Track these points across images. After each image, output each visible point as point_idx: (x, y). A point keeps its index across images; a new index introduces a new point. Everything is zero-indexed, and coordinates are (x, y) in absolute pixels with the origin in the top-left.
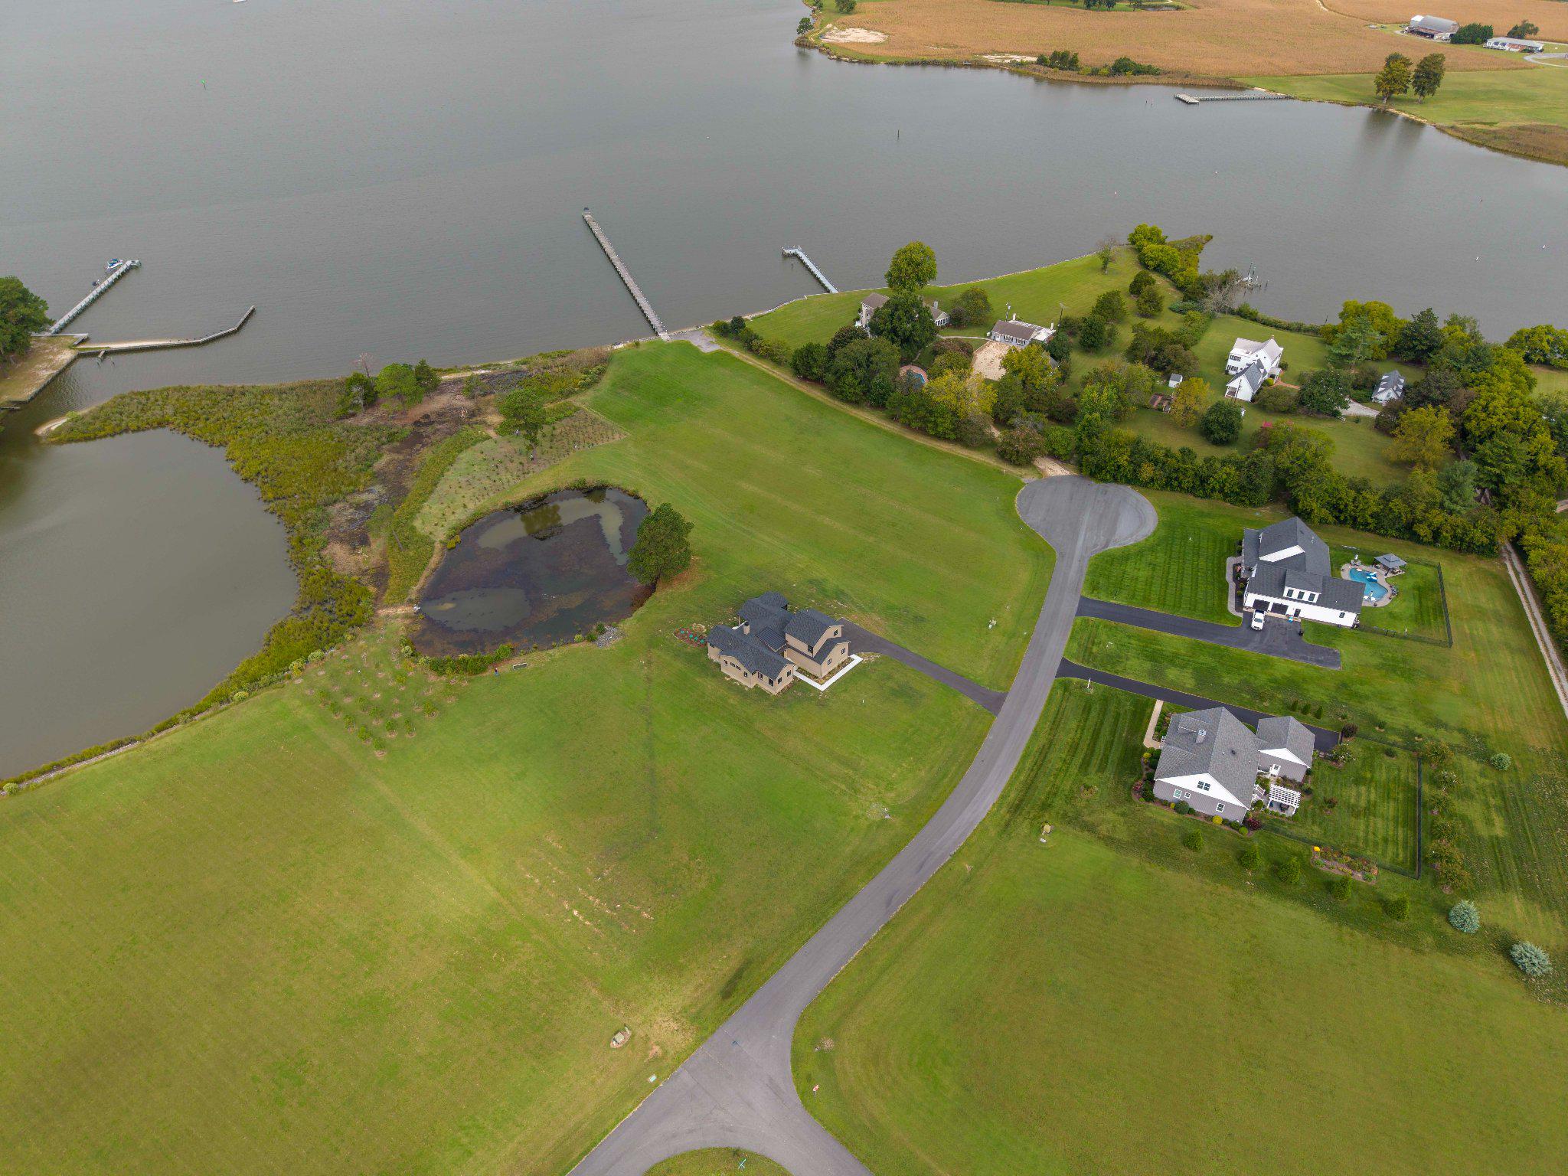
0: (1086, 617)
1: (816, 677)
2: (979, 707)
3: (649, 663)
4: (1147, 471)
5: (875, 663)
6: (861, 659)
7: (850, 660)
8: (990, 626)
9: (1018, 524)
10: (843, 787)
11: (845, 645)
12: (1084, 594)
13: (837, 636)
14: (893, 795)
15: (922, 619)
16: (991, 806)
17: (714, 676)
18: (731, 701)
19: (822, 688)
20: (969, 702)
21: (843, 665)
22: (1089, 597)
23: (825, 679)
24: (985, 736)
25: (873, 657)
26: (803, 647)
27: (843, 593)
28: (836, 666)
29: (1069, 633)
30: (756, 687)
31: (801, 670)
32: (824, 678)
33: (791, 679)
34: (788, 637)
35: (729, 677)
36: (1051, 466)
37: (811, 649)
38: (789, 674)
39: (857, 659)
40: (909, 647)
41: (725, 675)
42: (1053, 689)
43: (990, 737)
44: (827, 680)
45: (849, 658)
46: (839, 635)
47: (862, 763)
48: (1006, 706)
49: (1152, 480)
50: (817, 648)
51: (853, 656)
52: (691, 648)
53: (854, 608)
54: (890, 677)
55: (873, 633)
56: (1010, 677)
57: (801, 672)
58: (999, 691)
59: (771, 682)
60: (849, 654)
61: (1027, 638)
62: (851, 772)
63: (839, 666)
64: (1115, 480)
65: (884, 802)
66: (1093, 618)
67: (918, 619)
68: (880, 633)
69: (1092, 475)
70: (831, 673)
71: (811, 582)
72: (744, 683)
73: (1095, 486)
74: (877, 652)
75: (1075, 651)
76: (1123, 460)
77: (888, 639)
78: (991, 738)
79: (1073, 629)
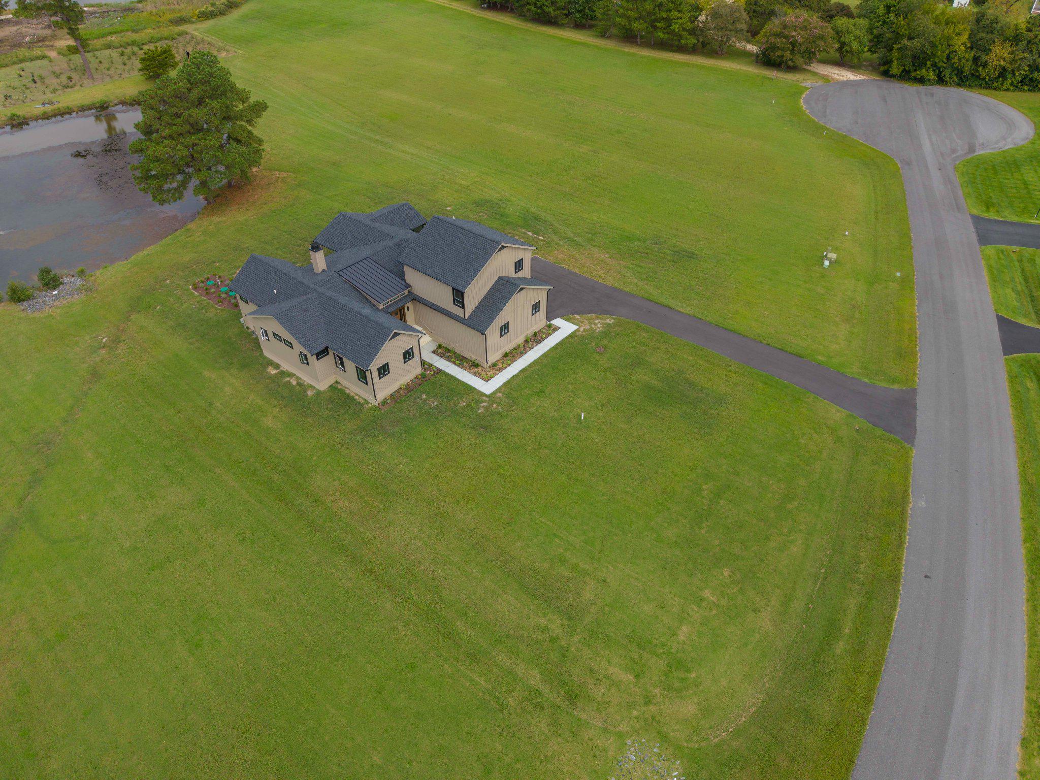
0: (1001, 247)
1: (475, 365)
2: (861, 423)
3: (117, 340)
4: (1000, 54)
5: (606, 333)
6: (575, 327)
7: (552, 329)
8: (827, 263)
9: (816, 129)
10: (534, 678)
11: (540, 294)
12: (975, 212)
13: (520, 274)
14: (688, 708)
15: (691, 255)
16: (1018, 749)
17: (244, 366)
18: (268, 422)
19: (488, 388)
20: (836, 414)
21: (537, 338)
22: (986, 215)
23: (496, 368)
24: (904, 500)
25: (599, 324)
26: (441, 295)
27: (536, 218)
28: (520, 340)
29: (985, 272)
30: (334, 388)
31: (443, 351)
32: (494, 365)
33: (413, 370)
34: (413, 277)
35: (277, 366)
36: (837, 72)
37: (459, 297)
38: (408, 355)
39: (565, 328)
40: (671, 303)
41: (271, 363)
42: (1013, 379)
43: (917, 503)
44: (500, 370)
45: (550, 326)
46: (526, 272)
47: (588, 594)
48: (924, 418)
49: (1003, 73)
50: (475, 294)
51: (557, 322)
52: (216, 312)
53: (555, 238)
54: (638, 362)
55: (596, 279)
56: (905, 355)
57: (442, 356)
58: (896, 387)
59: (362, 376)
60: (549, 318)
61: (906, 282)
62: (556, 625)
63: (526, 341)
64: (941, 81)
65: (663, 737)
66: (1014, 248)
67: (682, 256)
68: (609, 280)
69: (906, 76)
70: (510, 356)
71: (477, 204)
72: (307, 380)
73: (911, 90)
74: (606, 312)
75: (1015, 303)
76: (961, 42)
77: (626, 289)
78: (922, 503)
79: (990, 268)
